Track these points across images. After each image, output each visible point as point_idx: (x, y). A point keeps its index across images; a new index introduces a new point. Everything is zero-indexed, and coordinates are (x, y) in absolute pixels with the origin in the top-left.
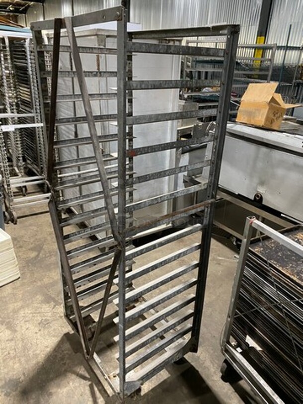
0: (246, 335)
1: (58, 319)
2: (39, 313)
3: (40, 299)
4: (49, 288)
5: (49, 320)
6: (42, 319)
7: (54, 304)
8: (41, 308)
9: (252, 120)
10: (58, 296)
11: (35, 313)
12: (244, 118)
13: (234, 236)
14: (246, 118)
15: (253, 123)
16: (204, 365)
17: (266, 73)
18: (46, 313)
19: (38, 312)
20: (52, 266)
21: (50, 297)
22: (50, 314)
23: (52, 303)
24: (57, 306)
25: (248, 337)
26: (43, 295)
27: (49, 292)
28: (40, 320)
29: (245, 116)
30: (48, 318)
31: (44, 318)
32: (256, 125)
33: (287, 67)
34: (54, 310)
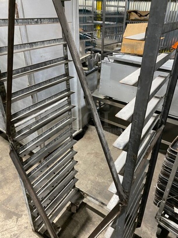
0: (173, 207)
1: (25, 230)
2: (6, 230)
3: (2, 216)
4: (7, 204)
5: (17, 234)
6: (11, 235)
7: (16, 217)
8: (7, 225)
9: (135, 51)
10: (17, 209)
11: (3, 231)
12: (128, 50)
13: (120, 128)
14: (130, 50)
15: (135, 53)
16: (143, 231)
17: (122, 16)
18: (12, 228)
19: (4, 229)
20: (3, 184)
21: (10, 212)
22: (16, 228)
23: (14, 217)
24: (19, 219)
25: (175, 208)
26: (4, 212)
27: (8, 207)
28: (10, 236)
29: (128, 48)
30: (16, 232)
31: (12, 234)
32: (138, 54)
33: (120, 13)
34: (17, 223)
